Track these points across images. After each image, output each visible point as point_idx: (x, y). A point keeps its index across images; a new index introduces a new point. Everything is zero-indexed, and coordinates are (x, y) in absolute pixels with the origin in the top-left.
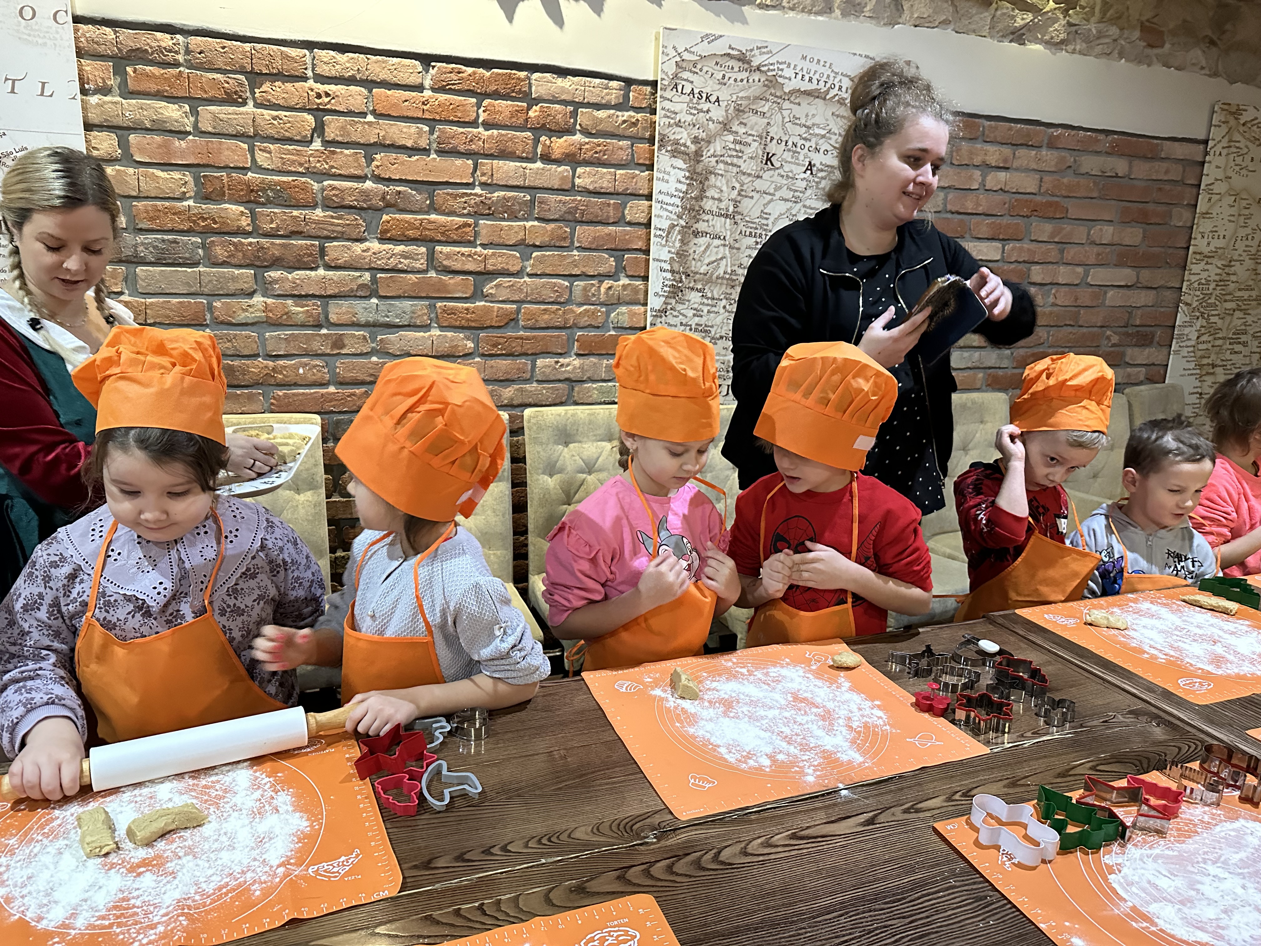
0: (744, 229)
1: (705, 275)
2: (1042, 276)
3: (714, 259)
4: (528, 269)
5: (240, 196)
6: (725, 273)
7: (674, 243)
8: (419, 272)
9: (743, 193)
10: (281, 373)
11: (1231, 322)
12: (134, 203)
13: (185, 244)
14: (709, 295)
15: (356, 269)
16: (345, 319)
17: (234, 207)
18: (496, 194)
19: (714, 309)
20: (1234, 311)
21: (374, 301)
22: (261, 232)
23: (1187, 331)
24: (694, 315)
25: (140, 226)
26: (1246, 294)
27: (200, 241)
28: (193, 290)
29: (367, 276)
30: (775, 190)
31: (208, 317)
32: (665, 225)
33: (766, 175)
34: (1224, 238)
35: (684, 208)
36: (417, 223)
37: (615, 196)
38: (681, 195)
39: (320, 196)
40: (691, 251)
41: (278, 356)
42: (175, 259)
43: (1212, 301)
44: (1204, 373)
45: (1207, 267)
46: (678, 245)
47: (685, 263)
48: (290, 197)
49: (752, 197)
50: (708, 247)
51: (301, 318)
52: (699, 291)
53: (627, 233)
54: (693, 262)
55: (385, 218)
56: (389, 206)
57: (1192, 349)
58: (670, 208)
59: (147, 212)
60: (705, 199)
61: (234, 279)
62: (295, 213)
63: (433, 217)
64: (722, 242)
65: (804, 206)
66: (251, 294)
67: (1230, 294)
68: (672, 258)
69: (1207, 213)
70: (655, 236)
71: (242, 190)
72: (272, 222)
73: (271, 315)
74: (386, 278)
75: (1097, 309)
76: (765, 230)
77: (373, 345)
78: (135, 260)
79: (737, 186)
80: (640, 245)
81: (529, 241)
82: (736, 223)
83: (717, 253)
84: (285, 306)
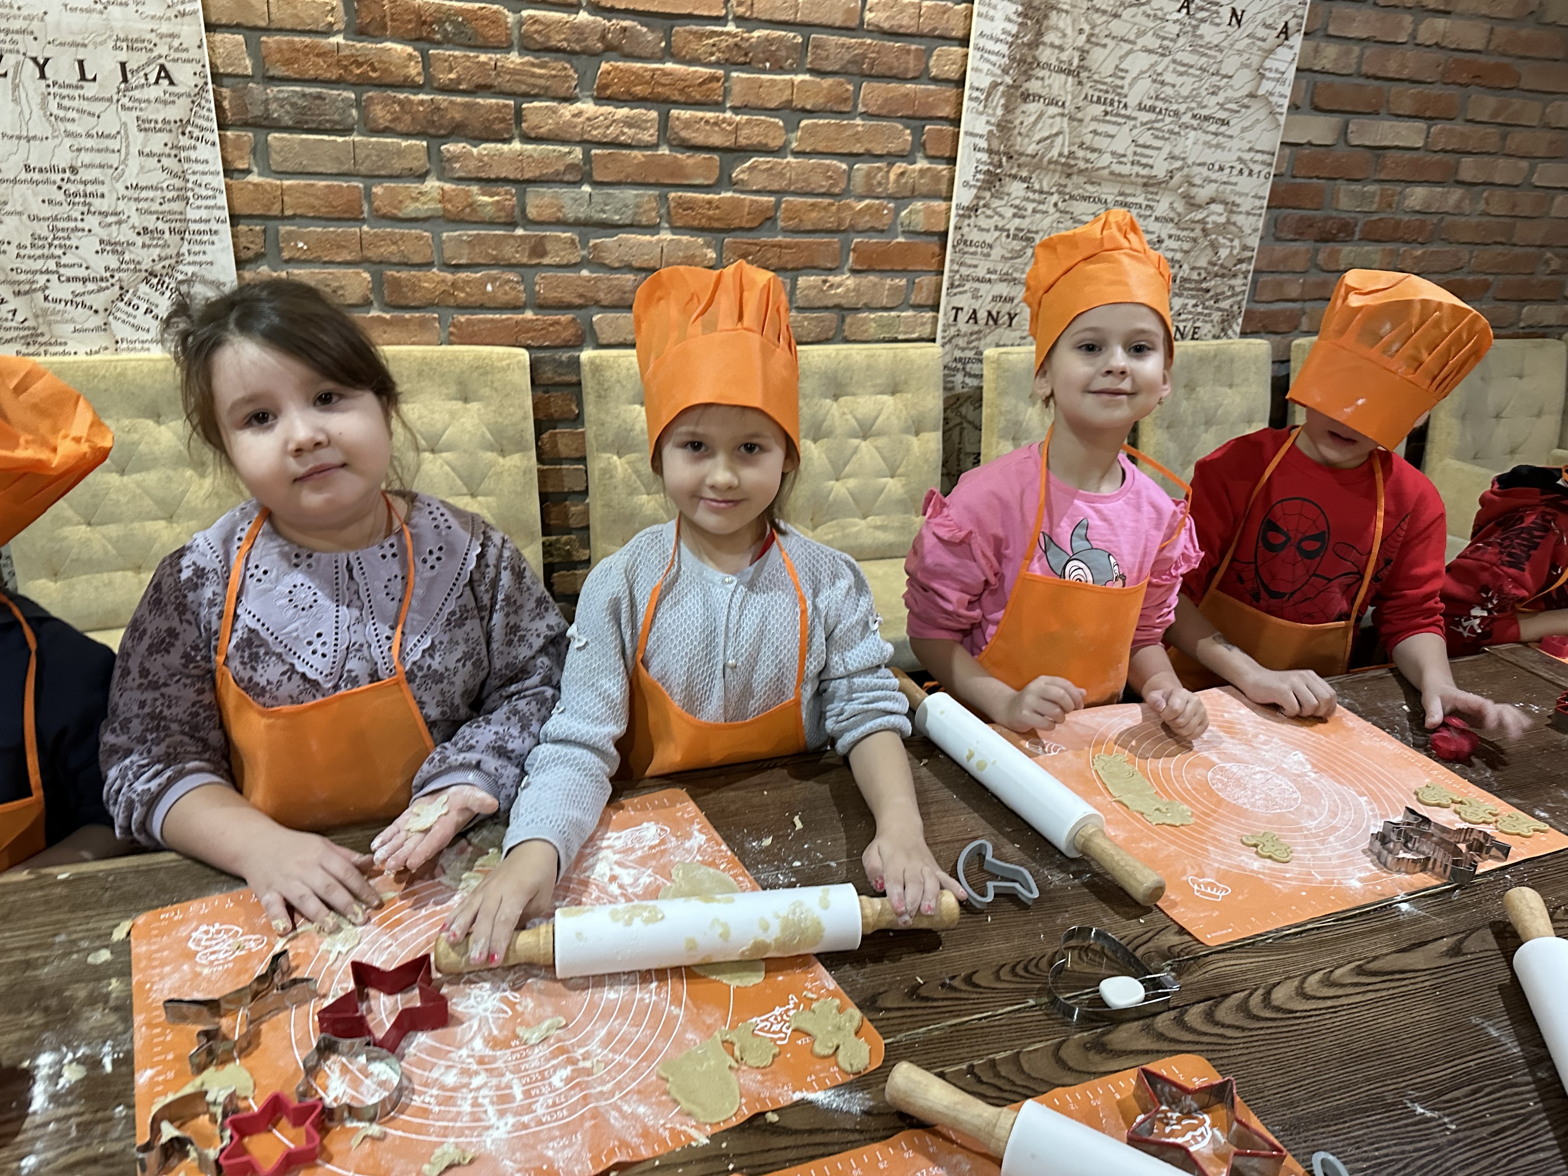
0: (1091, 92)
1: (1034, 157)
2: (1476, 172)
3: (1046, 134)
4: (794, 145)
5: (407, 31)
6: (1061, 155)
7: (995, 109)
8: (647, 147)
9: (1093, 39)
10: (462, 290)
12: (264, 39)
13: (335, 101)
14: (1037, 187)
15: (564, 142)
16: (548, 214)
17: (399, 47)
18: (756, 34)
19: (1041, 207)
21: (586, 188)
22: (436, 85)
24: (1015, 215)
25: (271, 73)
27: (353, 96)
28: (345, 168)
29: (578, 152)
30: (1138, 36)
31: (366, 208)
32: (985, 82)
33: (1127, 14)
35: (1012, 59)
36: (648, 75)
37: (917, 40)
38: (1010, 39)
39: (516, 33)
40: (1017, 122)
41: (458, 267)
42: (320, 123)
46: (1000, 112)
47: (1008, 140)
48: (476, 33)
49: (1105, 46)
50: (1040, 117)
51: (489, 212)
52: (1023, 180)
53: (930, 94)
54: (1019, 139)
55: (604, 66)
56: (611, 49)
58: (993, 58)
59: (280, 51)
60: (1041, 47)
61: (400, 153)
62: (483, 58)
63: (669, 66)
64: (1060, 110)
65: (1174, 61)
66: (422, 177)
68: (990, 132)
70: (971, 99)
71: (410, 21)
72: (451, 70)
73: (449, 206)
74: (604, 155)
75: (1538, 221)
76: (1119, 94)
77: (584, 253)
78: (266, 123)
79: (1087, 28)
80: (947, 111)
81: (798, 103)
82: (1080, 83)
83: (1051, 125)
84: (468, 194)
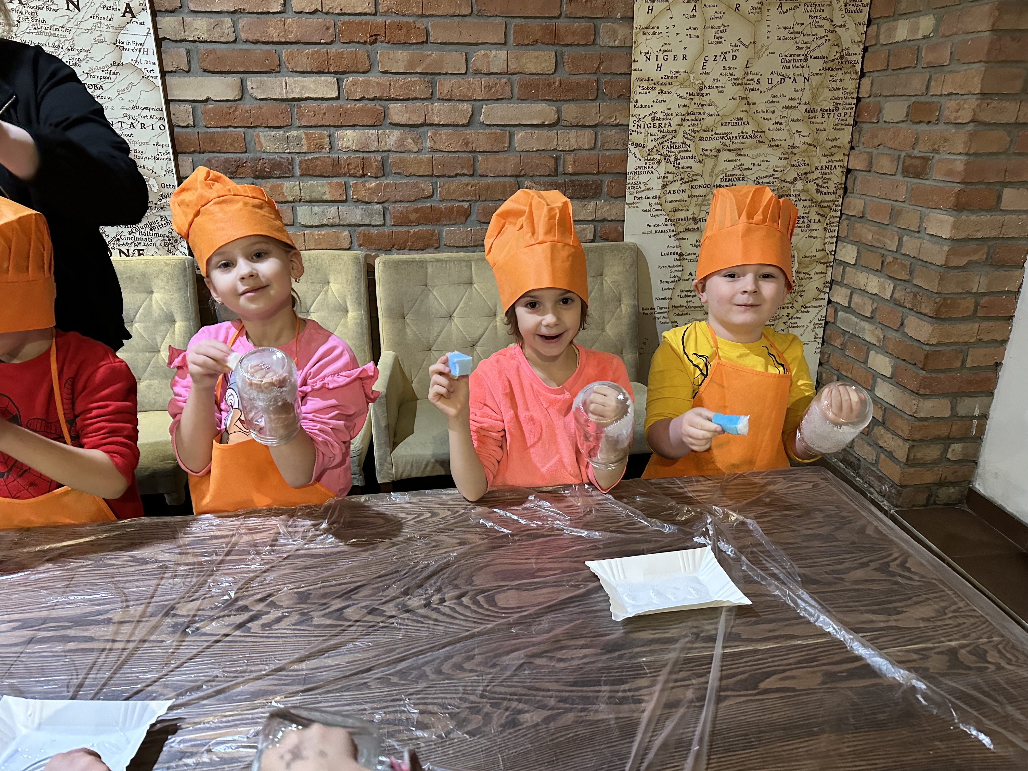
2: (408, 115)
11: (715, 165)
20: (719, 151)
23: (643, 178)
26: (736, 130)
34: (684, 57)
43: (679, 139)
44: (681, 229)
45: (661, 97)
57: (657, 200)
67: (708, 131)
69: (649, 28)
75: (502, 156)
